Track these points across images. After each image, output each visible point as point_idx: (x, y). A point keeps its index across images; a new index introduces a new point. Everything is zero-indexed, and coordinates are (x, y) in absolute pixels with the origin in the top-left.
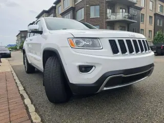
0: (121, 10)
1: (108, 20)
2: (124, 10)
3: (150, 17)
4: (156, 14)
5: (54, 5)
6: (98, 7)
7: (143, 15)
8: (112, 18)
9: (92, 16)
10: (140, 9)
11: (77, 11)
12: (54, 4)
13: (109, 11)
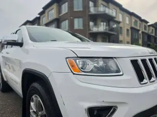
0: (102, 23)
2: (105, 24)
4: (132, 28)
7: (121, 28)
9: (76, 27)
10: (119, 23)
11: (61, 22)
12: (39, 14)
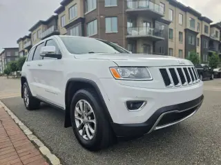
0: (145, 24)
1: (128, 36)
2: (148, 24)
3: (180, 33)
4: (186, 30)
5: (55, 14)
6: (115, 19)
7: (171, 30)
8: (134, 33)
9: (108, 30)
10: (168, 23)
11: (87, 23)
12: (56, 12)
13: (129, 25)
